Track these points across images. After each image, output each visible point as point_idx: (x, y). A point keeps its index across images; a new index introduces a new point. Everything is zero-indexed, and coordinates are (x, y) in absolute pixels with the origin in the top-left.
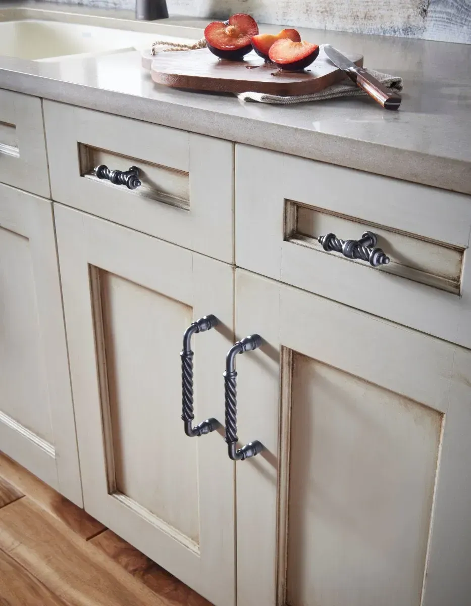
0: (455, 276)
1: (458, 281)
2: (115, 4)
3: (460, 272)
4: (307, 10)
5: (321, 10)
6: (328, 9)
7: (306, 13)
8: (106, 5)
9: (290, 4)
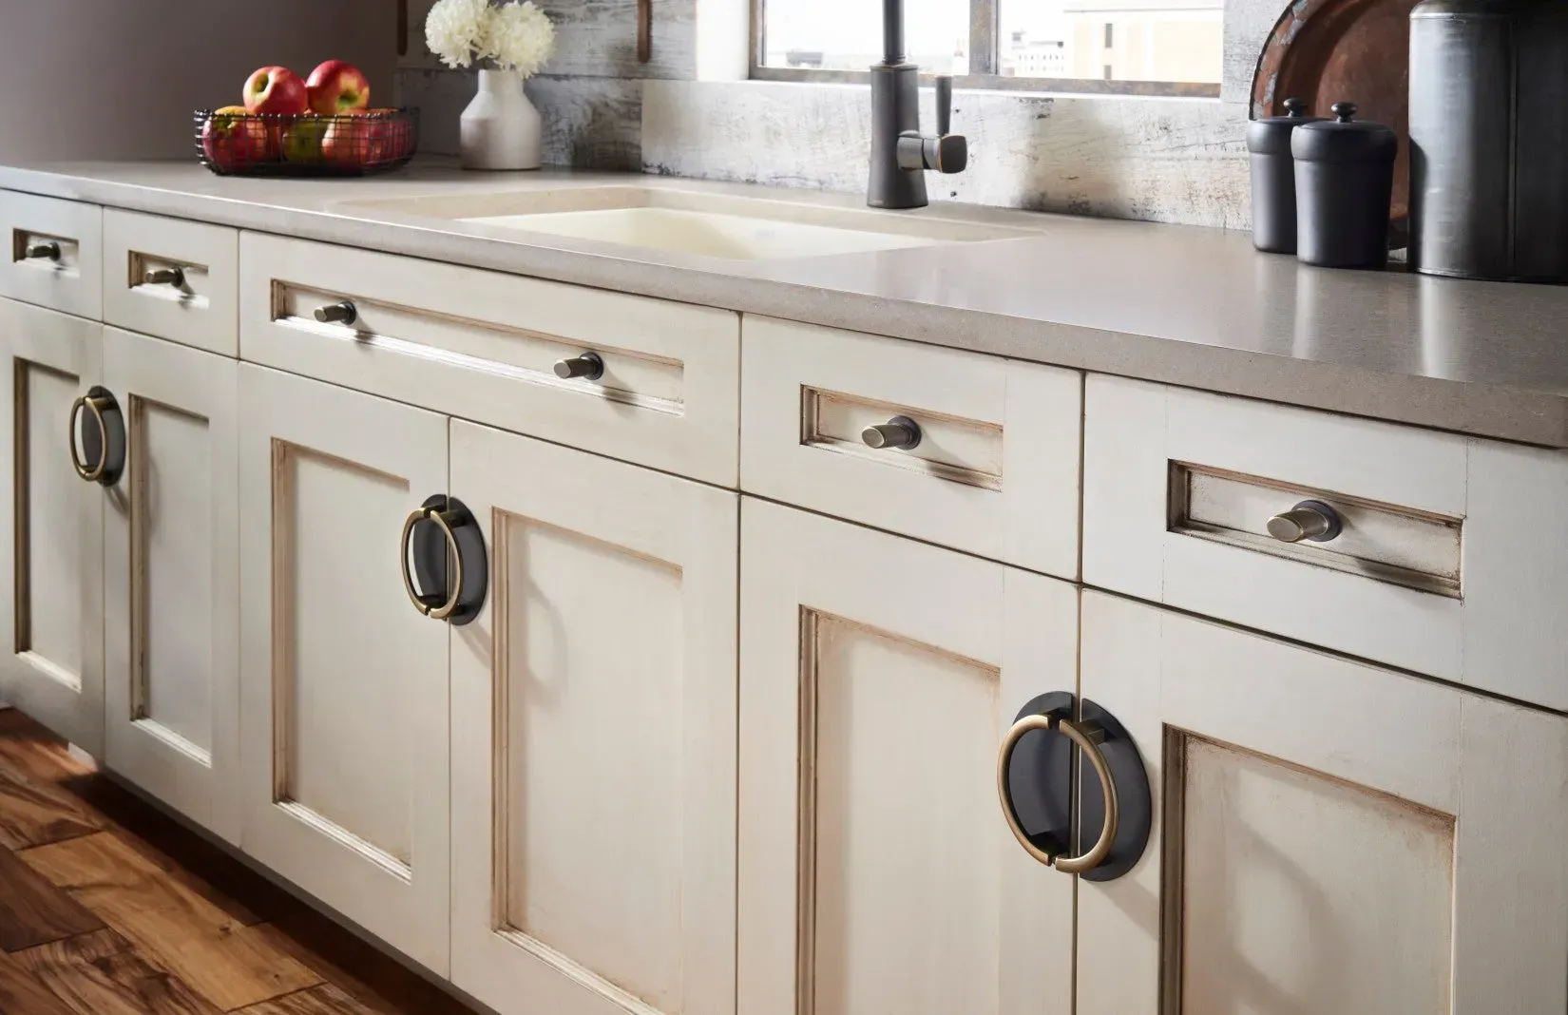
0: (1452, 571)
1: (1458, 580)
2: (821, 183)
3: (1459, 563)
4: (1190, 194)
5: (1215, 194)
6: (1229, 193)
7: (1187, 200)
8: (803, 184)
9: (1158, 183)
